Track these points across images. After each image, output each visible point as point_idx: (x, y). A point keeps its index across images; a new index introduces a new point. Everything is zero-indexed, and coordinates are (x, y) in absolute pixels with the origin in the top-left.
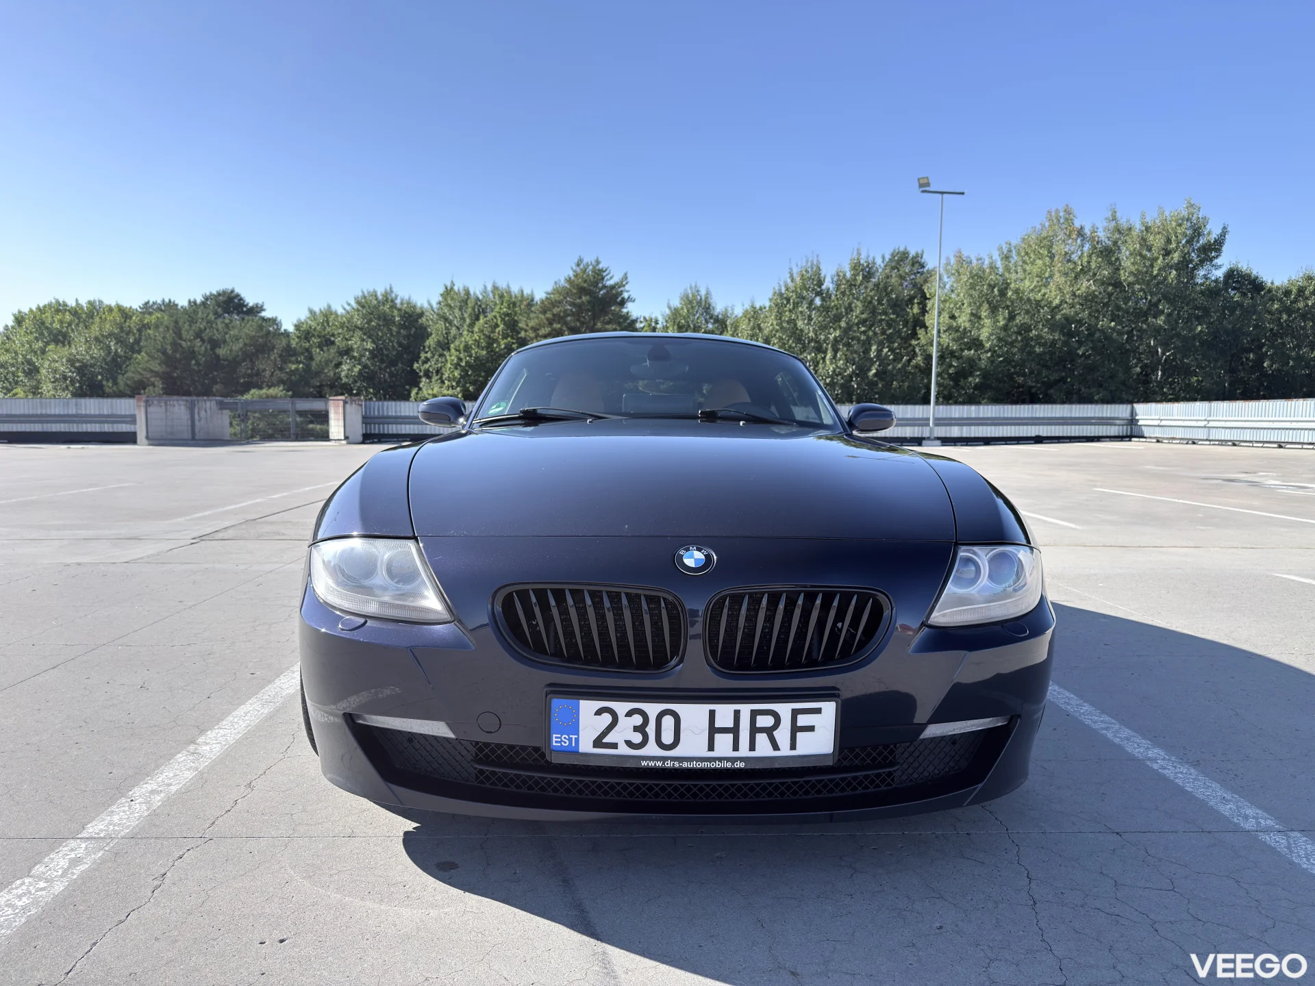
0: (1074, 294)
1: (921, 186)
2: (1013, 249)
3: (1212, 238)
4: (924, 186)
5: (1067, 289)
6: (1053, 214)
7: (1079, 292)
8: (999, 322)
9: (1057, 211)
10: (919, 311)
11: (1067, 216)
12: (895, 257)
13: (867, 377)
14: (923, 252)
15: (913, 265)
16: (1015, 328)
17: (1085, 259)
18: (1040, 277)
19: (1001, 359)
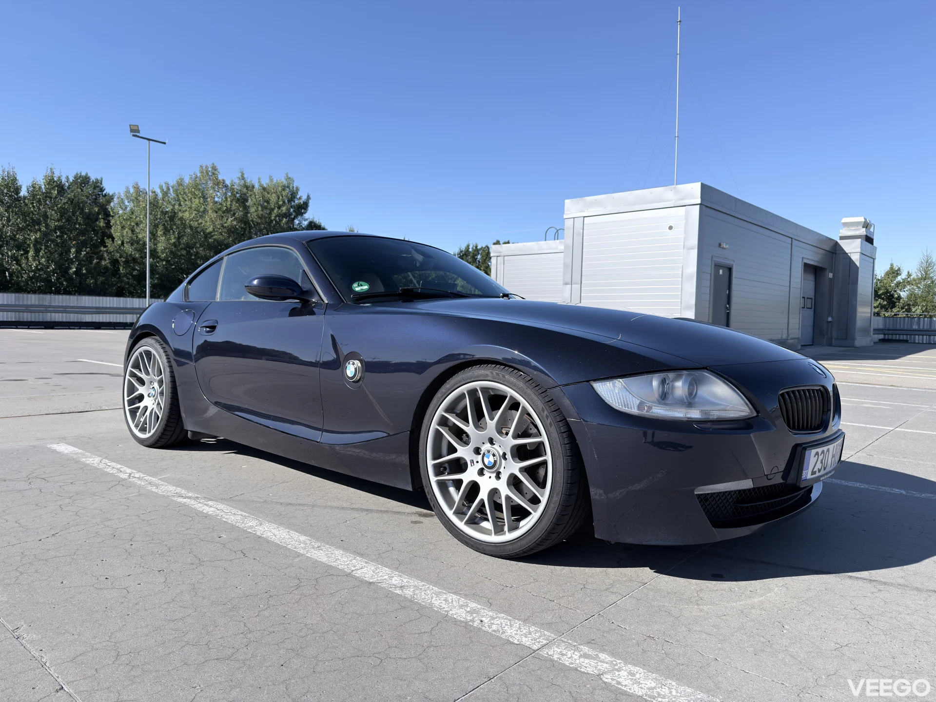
0: (223, 226)
1: (132, 131)
2: (171, 188)
3: (302, 202)
4: (135, 131)
5: (219, 222)
6: (204, 168)
7: (226, 224)
8: (171, 240)
9: (207, 167)
10: (104, 225)
11: (214, 171)
12: (77, 179)
13: (68, 274)
14: (102, 179)
15: (95, 188)
16: (183, 245)
17: (229, 203)
18: (197, 211)
19: (174, 267)
